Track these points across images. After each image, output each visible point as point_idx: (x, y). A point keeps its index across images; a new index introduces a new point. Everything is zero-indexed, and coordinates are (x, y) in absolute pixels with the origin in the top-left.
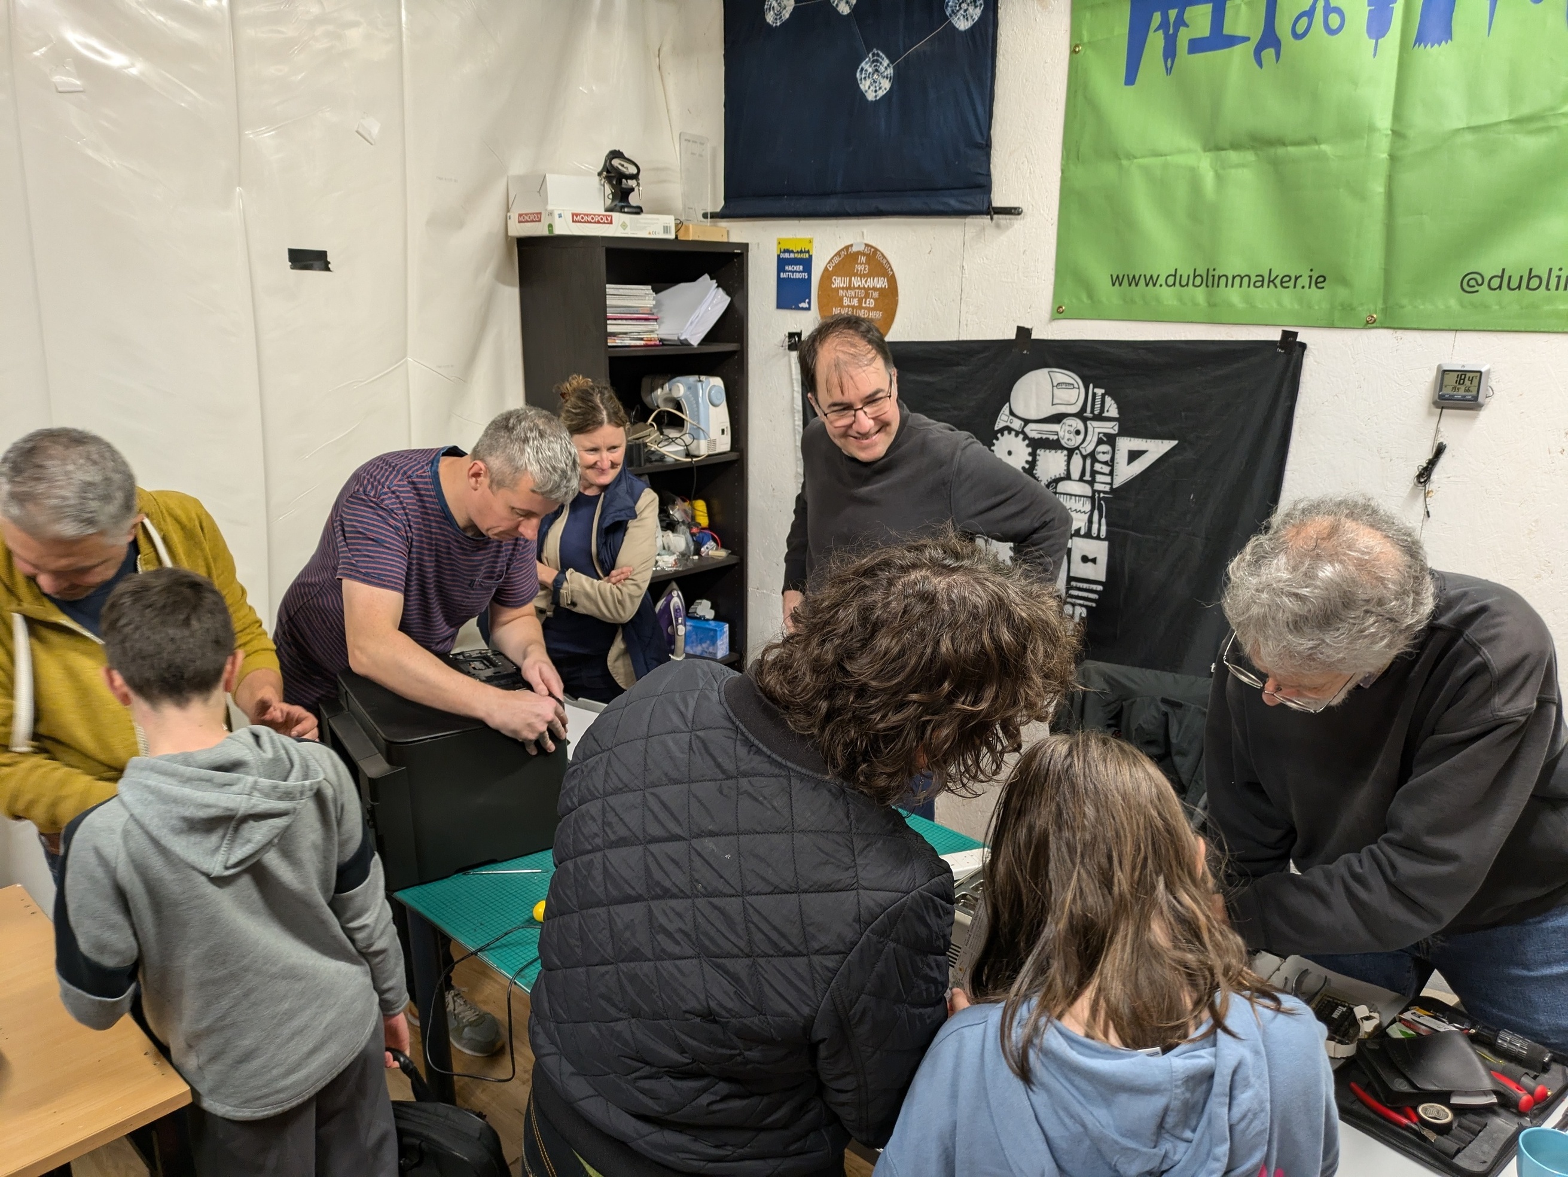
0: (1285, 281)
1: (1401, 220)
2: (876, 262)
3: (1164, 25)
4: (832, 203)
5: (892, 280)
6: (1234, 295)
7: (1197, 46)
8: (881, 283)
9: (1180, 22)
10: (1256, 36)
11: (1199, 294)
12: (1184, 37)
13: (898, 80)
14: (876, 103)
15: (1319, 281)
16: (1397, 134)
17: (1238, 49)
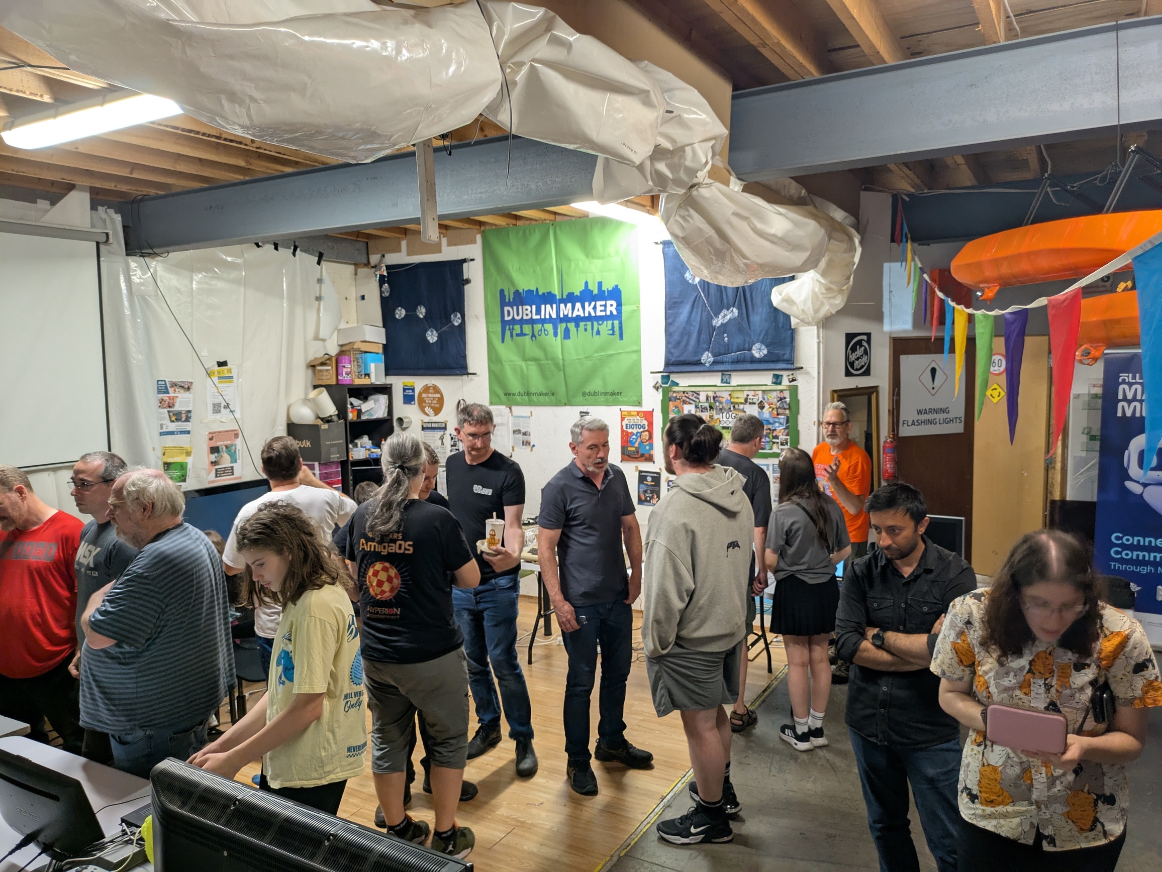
0: (546, 394)
1: (567, 379)
2: (436, 390)
3: (509, 329)
4: (422, 371)
5: (442, 395)
6: (534, 398)
7: (517, 335)
8: (438, 396)
9: (513, 329)
10: (531, 334)
11: (526, 398)
12: (514, 333)
13: (439, 337)
14: (433, 343)
15: (553, 394)
16: (563, 360)
17: (527, 337)
